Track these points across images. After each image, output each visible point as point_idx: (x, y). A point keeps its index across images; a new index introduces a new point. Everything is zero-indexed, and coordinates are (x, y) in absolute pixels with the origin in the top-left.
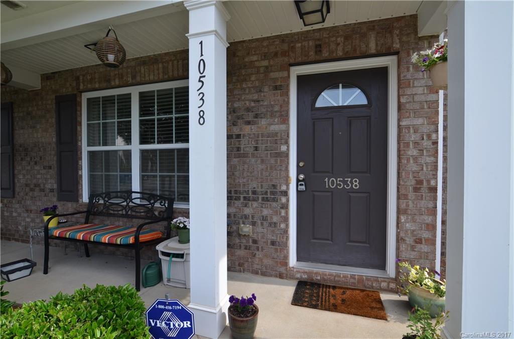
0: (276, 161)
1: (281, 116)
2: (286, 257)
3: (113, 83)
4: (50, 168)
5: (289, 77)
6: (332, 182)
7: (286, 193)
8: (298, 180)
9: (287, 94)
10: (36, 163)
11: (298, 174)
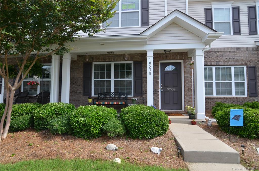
0: (156, 84)
1: (157, 72)
3: (106, 60)
4: (80, 85)
5: (159, 63)
6: (169, 89)
8: (161, 89)
10: (73, 84)
11: (161, 87)
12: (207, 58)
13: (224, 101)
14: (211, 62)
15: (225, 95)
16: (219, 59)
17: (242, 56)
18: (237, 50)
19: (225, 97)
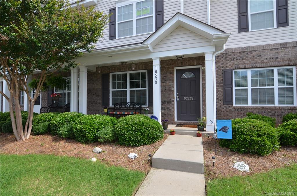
0: (171, 93)
1: (172, 81)
2: (174, 118)
3: (122, 71)
4: (99, 96)
5: (174, 70)
6: (186, 98)
7: (173, 101)
8: (177, 98)
9: (174, 75)
11: (177, 96)
12: (239, 59)
13: (263, 112)
14: (245, 65)
15: (265, 104)
16: (255, 60)
17: (289, 53)
18: (281, 47)
19: (263, 107)
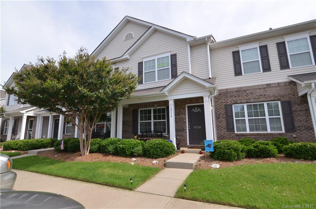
0: (184, 123)
1: (185, 114)
2: (187, 143)
3: (147, 107)
4: (130, 126)
5: (185, 106)
6: (195, 127)
7: (186, 130)
9: (185, 110)
10: (126, 125)
11: (189, 126)
12: (237, 96)
13: (258, 137)
14: (241, 101)
15: (260, 131)
16: (249, 96)
17: (273, 91)
18: (267, 87)
19: (258, 133)
